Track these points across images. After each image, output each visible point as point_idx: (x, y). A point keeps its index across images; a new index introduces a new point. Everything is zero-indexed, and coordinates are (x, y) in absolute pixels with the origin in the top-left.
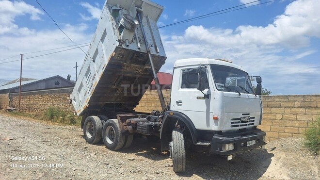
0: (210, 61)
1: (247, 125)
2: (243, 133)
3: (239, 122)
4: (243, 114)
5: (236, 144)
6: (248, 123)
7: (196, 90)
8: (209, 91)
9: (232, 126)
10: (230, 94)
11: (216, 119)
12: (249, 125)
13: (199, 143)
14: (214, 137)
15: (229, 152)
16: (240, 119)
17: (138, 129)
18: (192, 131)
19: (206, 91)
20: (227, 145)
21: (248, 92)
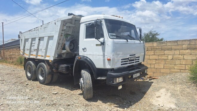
0: (104, 17)
1: (134, 62)
2: (131, 68)
3: (127, 61)
4: (130, 55)
5: (125, 77)
6: (135, 61)
7: (94, 39)
8: (104, 40)
9: (121, 65)
10: (120, 41)
11: (109, 60)
12: (135, 62)
13: (99, 78)
14: (108, 73)
15: (119, 84)
16: (128, 59)
17: (59, 70)
18: (94, 69)
19: (101, 40)
20: (117, 79)
21: (134, 39)
